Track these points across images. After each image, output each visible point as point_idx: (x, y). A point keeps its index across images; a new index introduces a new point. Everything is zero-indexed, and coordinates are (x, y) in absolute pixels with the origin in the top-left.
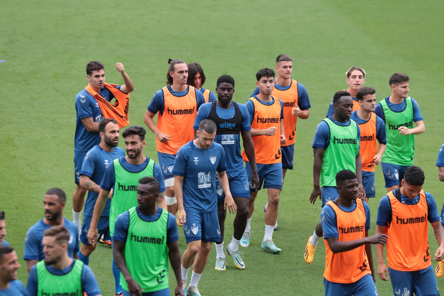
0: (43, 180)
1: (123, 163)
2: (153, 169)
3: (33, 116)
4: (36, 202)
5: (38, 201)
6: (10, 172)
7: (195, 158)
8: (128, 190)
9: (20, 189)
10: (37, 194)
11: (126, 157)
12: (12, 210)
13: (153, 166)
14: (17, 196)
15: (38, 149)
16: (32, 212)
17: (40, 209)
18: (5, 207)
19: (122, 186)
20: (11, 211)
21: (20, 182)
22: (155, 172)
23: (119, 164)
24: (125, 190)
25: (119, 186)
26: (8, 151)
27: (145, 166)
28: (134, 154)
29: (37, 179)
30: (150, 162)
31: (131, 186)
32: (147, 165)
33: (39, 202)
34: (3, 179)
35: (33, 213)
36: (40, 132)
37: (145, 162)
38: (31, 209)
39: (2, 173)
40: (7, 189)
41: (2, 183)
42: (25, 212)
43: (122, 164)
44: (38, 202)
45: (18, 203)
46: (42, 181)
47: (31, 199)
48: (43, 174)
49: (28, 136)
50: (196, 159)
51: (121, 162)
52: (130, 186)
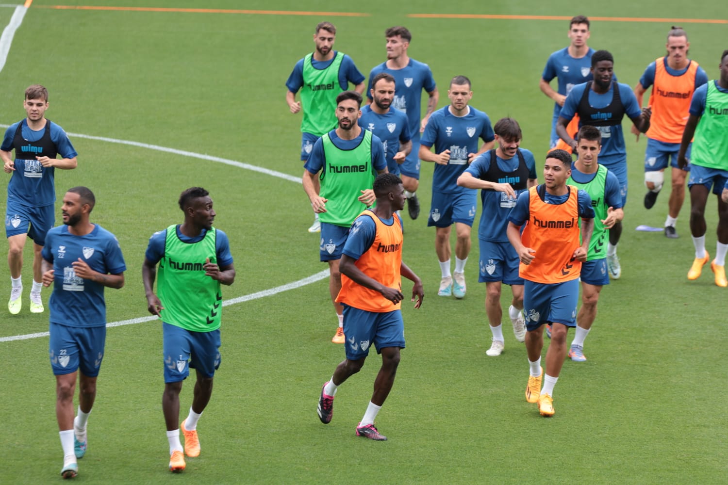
0: (724, 425)
1: (333, 138)
2: (370, 143)
3: (710, 318)
4: (713, 460)
5: (716, 459)
6: (671, 411)
7: (448, 128)
8: (341, 172)
9: (687, 439)
10: (714, 447)
11: (338, 130)
12: (673, 472)
13: (370, 140)
14: (682, 450)
15: (716, 374)
16: (706, 477)
17: (720, 471)
18: (662, 468)
19: (333, 167)
20: (672, 474)
21: (687, 428)
22: (373, 146)
23: (329, 141)
24: (338, 172)
25: (331, 167)
26: (668, 375)
27: (360, 141)
28: (348, 124)
29: (714, 423)
30: (366, 135)
31: (345, 167)
32: (362, 139)
33: (718, 461)
34: (660, 422)
35: (707, 479)
36: (720, 345)
37: (360, 135)
38: (704, 471)
39: (658, 412)
40: (665, 438)
41: (657, 428)
42: (695, 476)
43: (333, 140)
44: (716, 461)
45: (683, 462)
46: (722, 427)
47: (705, 456)
48: (725, 414)
49: (700, 352)
50: (449, 130)
51: (331, 138)
52: (343, 166)
